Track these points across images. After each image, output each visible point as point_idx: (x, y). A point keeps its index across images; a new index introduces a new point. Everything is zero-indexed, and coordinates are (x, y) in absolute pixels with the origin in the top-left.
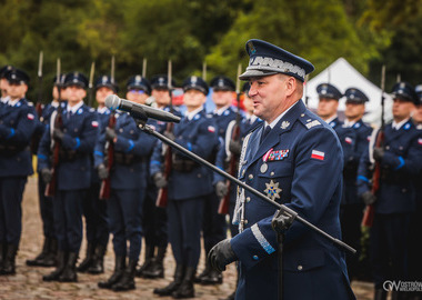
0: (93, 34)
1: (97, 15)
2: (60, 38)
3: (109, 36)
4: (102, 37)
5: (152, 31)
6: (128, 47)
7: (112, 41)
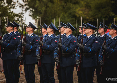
0: (81, 12)
1: (82, 6)
2: (70, 14)
3: (86, 13)
4: (83, 13)
5: (99, 11)
6: (92, 16)
7: (87, 14)
